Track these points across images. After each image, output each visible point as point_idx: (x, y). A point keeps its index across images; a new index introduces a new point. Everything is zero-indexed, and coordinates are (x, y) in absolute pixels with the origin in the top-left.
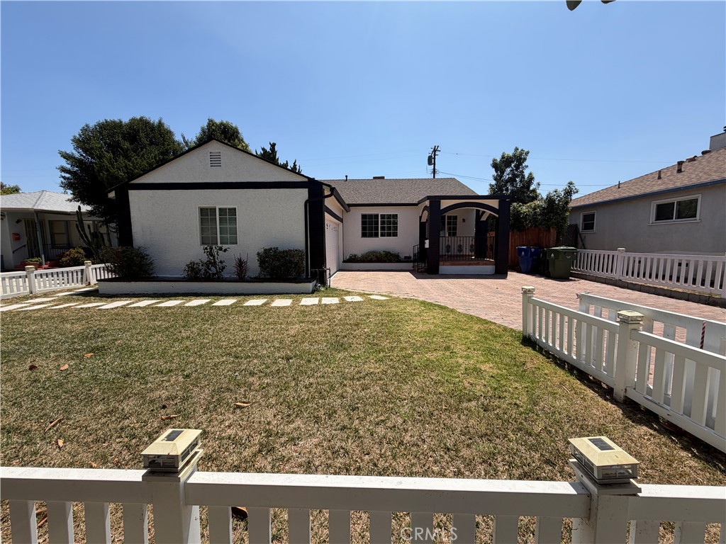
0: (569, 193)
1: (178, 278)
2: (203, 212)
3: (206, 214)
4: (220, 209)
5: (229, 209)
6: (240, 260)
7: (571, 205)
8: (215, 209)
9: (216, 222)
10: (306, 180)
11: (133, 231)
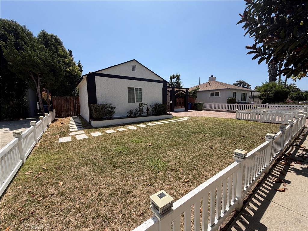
0: (198, 89)
1: (125, 117)
2: (129, 89)
3: (130, 90)
4: (136, 88)
5: (139, 88)
6: (148, 108)
7: (199, 90)
8: (134, 88)
9: (134, 93)
10: (163, 80)
11: (97, 96)
